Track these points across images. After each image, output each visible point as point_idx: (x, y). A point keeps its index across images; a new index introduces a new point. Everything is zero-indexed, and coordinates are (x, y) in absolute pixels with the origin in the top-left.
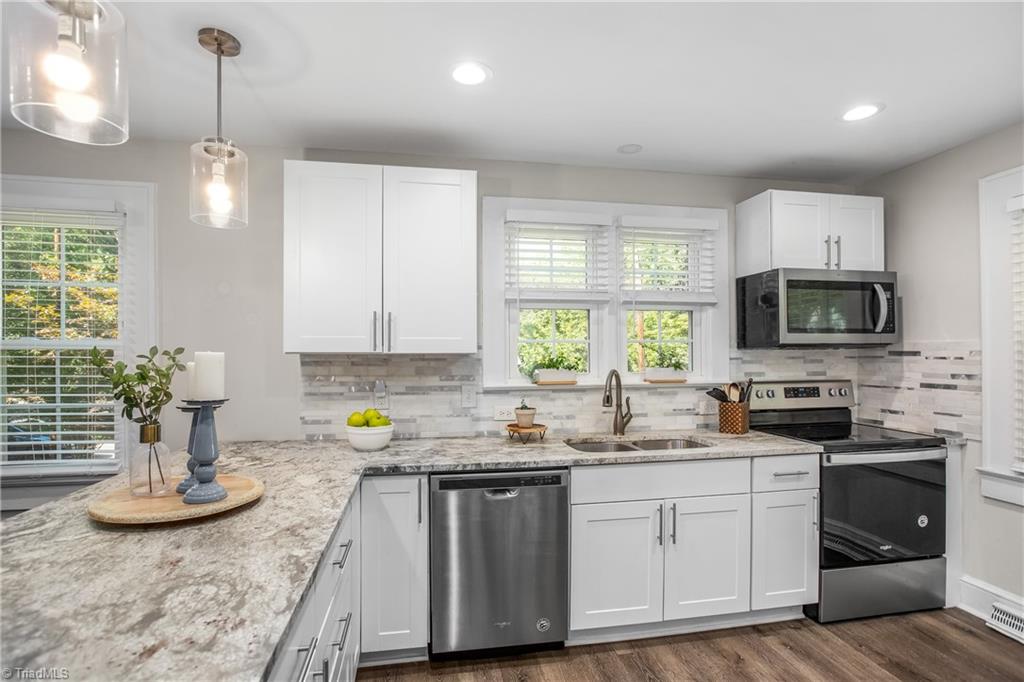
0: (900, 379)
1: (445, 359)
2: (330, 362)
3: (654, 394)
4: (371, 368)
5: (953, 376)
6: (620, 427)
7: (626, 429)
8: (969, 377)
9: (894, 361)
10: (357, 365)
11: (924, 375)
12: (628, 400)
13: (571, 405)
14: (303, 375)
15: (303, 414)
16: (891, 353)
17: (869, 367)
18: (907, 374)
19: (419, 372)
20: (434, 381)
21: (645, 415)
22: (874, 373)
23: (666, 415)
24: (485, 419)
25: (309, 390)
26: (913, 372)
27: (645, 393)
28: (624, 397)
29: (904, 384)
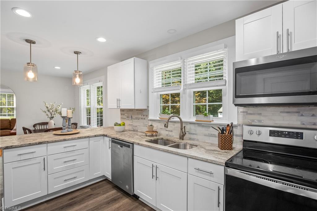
1: (142, 110)
3: (200, 126)
6: (182, 137)
7: (184, 138)
12: (185, 127)
13: (171, 127)
19: (138, 114)
20: (140, 116)
21: (196, 134)
23: (205, 135)
27: (197, 125)
28: (184, 126)
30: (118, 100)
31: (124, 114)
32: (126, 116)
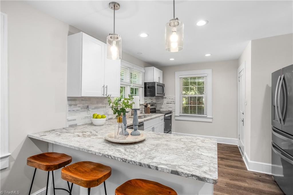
0: (163, 102)
2: (76, 100)
4: (87, 101)
5: (171, 102)
8: (173, 102)
9: (162, 99)
10: (83, 101)
11: (167, 102)
14: (68, 104)
15: (68, 118)
16: (162, 98)
17: (158, 100)
18: (164, 101)
19: (97, 103)
20: (100, 105)
22: (158, 101)
24: (110, 115)
25: (69, 110)
26: (165, 101)
29: (164, 103)
30: (105, 86)
31: (77, 105)
32: (79, 107)
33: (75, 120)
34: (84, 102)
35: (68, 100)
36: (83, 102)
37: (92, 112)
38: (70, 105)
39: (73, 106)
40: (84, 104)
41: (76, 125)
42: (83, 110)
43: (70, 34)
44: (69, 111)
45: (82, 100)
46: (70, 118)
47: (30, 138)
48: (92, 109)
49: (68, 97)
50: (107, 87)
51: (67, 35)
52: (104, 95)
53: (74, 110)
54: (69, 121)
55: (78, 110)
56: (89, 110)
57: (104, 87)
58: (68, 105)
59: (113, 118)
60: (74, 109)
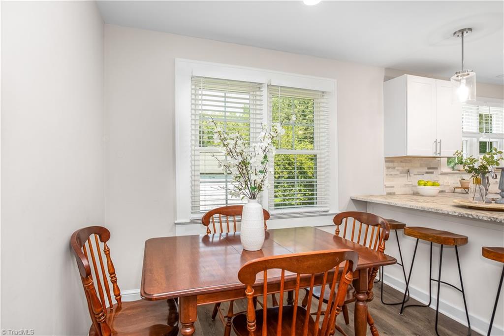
30: (438, 141)
31: (395, 167)
32: (398, 170)
33: (393, 187)
34: (404, 164)
35: (386, 162)
36: (402, 164)
37: (414, 179)
38: (388, 168)
39: (390, 170)
40: (403, 167)
41: (394, 194)
42: (402, 175)
43: (387, 79)
44: (387, 175)
45: (401, 162)
46: (388, 184)
47: (352, 200)
48: (414, 175)
49: (386, 158)
50: (440, 142)
51: (383, 81)
52: (436, 153)
53: (391, 175)
54: (386, 187)
55: (396, 175)
56: (411, 175)
57: (436, 142)
58: (385, 168)
59: (446, 191)
60: (392, 173)
